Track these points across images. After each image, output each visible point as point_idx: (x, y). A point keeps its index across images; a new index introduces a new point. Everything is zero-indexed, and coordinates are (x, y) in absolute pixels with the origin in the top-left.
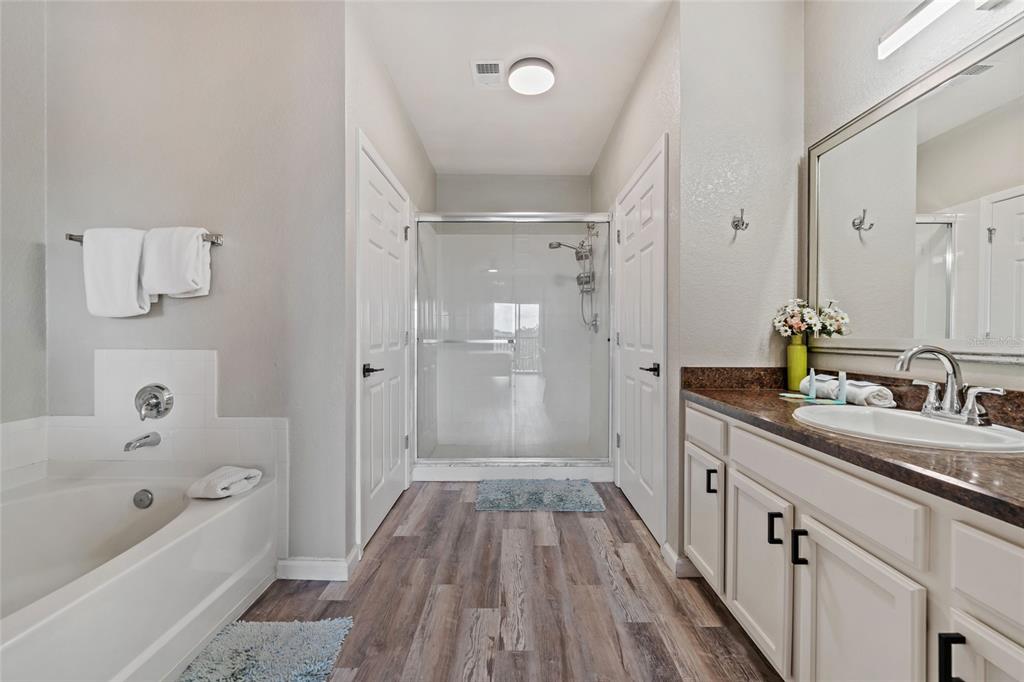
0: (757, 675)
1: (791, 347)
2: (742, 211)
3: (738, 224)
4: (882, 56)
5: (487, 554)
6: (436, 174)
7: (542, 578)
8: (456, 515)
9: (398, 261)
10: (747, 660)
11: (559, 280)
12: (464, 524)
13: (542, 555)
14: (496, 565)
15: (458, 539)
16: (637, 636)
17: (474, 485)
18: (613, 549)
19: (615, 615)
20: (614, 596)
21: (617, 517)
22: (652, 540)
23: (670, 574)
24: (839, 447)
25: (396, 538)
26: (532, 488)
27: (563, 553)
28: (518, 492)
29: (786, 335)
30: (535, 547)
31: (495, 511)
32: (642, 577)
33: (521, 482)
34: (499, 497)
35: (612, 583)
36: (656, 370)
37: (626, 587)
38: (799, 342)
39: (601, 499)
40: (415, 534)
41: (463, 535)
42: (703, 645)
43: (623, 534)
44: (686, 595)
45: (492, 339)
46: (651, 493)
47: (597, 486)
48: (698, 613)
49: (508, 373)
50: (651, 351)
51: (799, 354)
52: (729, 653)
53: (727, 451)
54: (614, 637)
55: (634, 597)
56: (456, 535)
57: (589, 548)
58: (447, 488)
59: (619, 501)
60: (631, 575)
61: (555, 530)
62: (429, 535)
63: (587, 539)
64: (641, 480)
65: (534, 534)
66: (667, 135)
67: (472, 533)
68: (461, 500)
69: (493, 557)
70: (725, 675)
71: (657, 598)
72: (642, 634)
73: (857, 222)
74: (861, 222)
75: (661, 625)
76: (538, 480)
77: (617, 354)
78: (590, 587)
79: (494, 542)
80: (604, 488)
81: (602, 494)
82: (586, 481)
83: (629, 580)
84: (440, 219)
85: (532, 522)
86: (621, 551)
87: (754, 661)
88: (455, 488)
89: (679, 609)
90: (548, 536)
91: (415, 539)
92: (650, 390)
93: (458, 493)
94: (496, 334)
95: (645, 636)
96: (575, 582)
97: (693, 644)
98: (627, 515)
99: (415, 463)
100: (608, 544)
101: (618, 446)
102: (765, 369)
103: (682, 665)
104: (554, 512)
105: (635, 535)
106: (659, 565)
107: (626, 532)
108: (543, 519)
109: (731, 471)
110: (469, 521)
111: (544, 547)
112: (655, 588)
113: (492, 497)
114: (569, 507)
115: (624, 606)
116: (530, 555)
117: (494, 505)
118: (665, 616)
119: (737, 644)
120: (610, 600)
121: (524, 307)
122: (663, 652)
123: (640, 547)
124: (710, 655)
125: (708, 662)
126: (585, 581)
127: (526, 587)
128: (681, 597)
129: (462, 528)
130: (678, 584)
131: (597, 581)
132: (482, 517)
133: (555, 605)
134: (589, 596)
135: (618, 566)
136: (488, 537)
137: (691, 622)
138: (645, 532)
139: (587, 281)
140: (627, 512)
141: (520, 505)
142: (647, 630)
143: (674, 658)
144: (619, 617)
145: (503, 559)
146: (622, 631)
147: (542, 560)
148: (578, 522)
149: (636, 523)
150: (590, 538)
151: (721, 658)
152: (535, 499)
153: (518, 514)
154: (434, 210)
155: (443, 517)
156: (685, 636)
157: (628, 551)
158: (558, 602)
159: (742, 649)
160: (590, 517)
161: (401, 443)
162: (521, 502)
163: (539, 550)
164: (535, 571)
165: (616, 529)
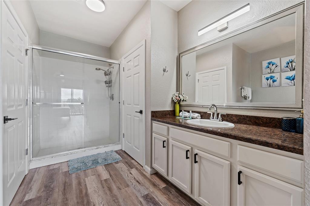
0: (179, 196)
1: (176, 105)
2: (166, 67)
3: (164, 70)
4: (199, 35)
5: (81, 191)
6: (40, 30)
7: (108, 192)
8: (60, 179)
9: (22, 65)
10: (176, 193)
11: (98, 82)
12: (65, 182)
13: (105, 183)
14: (87, 195)
15: (64, 189)
16: (147, 200)
17: (65, 163)
18: (129, 172)
19: (137, 195)
20: (135, 189)
21: (127, 161)
22: (139, 165)
23: (148, 175)
24: (208, 130)
25: (27, 201)
26: (93, 158)
27: (112, 180)
28: (87, 161)
29: (176, 101)
30: (101, 181)
31: (79, 172)
32: (141, 178)
33: (87, 157)
34: (79, 165)
35: (133, 184)
36: (141, 112)
37: (138, 184)
38: (178, 103)
39: (119, 156)
40: (38, 195)
41: (66, 187)
42: (164, 194)
43: (131, 166)
44: (154, 179)
45: (60, 102)
46: (139, 151)
47: (116, 152)
48: (159, 184)
49: (69, 115)
50: (139, 106)
51: (177, 107)
52: (171, 193)
53: (168, 135)
54: (140, 203)
55: (141, 186)
56: (63, 188)
57: (121, 175)
58: (51, 168)
59: (125, 155)
60: (137, 179)
61: (107, 172)
62: (47, 193)
63: (119, 171)
64: (134, 147)
65: (99, 176)
66: (146, 40)
67: (71, 185)
68: (60, 172)
69: (84, 192)
70: (173, 200)
71: (148, 184)
72: (147, 197)
73: (187, 74)
74: (188, 74)
75: (152, 193)
76: (94, 155)
77: (123, 107)
78: (126, 189)
79: (83, 185)
80: (119, 152)
81: (119, 154)
82: (112, 151)
83: (137, 181)
84: (41, 49)
85: (97, 171)
86: (131, 172)
87: (177, 192)
88: (55, 167)
89: (154, 185)
90: (105, 175)
91: (39, 198)
92: (138, 118)
93: (58, 169)
94: (62, 101)
95: (149, 198)
96: (120, 189)
97: (162, 194)
98: (129, 159)
99: (30, 161)
100: (127, 171)
101: (124, 137)
102: (170, 111)
103: (162, 203)
104: (104, 165)
105: (134, 165)
106: (144, 173)
107: (131, 165)
108: (101, 169)
109: (170, 140)
110: (67, 180)
111: (105, 180)
112: (145, 181)
113: (76, 166)
114: (109, 162)
115: (139, 191)
116: (100, 185)
117: (78, 169)
118: (152, 189)
119: (172, 189)
120: (134, 190)
121: (75, 90)
122: (156, 201)
123: (137, 169)
124: (167, 196)
125: (167, 198)
126: (124, 187)
127: (103, 199)
128: (153, 181)
129: (65, 184)
130: (151, 177)
131: (128, 186)
132: (74, 176)
133: (116, 201)
134: (127, 192)
135: (133, 177)
136: (79, 184)
137: (159, 188)
138: (136, 163)
139: (109, 83)
140: (129, 158)
141: (90, 166)
142: (148, 196)
143: (159, 201)
144: (139, 195)
145: (89, 191)
146: (142, 200)
147: (106, 185)
148: (114, 166)
149: (133, 161)
150: (120, 171)
151: (170, 195)
152: (95, 162)
153: (90, 170)
154: (39, 44)
155: (53, 182)
156: (159, 193)
157: (134, 171)
158: (117, 199)
159: (173, 190)
160: (118, 163)
161: (24, 152)
162: (90, 165)
163: (103, 182)
164: (104, 191)
165: (128, 165)
